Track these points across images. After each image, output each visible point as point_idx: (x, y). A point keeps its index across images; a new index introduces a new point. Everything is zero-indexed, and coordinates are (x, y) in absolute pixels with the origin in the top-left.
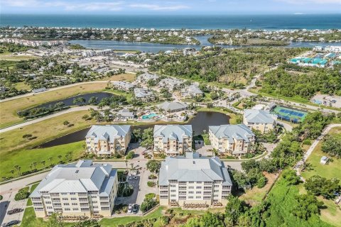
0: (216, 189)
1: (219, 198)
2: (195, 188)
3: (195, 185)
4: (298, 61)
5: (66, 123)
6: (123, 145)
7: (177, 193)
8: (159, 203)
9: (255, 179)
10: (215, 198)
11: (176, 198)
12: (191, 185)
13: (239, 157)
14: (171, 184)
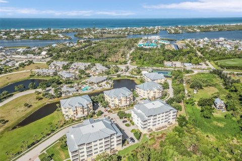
1: (171, 121)
4: (142, 46)
5: (26, 105)
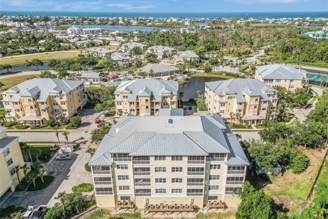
0: (213, 172)
1: (221, 193)
2: (169, 170)
3: (168, 163)
6: (64, 107)
7: (130, 182)
8: (95, 203)
9: (288, 157)
10: (212, 193)
11: (131, 193)
12: (160, 163)
13: (253, 126)
14: (117, 163)
